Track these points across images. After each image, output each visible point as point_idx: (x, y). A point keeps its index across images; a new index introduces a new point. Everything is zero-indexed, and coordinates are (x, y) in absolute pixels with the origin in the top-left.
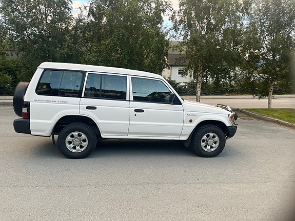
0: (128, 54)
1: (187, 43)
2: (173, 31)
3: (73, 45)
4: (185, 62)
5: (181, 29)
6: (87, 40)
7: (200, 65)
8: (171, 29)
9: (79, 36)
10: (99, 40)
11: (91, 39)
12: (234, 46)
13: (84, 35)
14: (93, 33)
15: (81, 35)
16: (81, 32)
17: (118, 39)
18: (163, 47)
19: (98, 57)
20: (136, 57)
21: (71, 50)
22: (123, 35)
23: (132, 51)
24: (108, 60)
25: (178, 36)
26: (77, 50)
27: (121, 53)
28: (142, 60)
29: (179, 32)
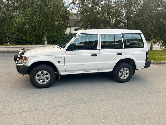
0: (45, 18)
1: (81, 12)
2: (72, 4)
3: (6, 11)
4: (80, 24)
5: (77, 4)
6: (16, 8)
7: (88, 26)
8: (71, 3)
9: (10, 6)
10: (25, 8)
11: (19, 8)
12: (107, 15)
13: (14, 5)
14: (20, 4)
15: (12, 5)
16: (12, 3)
17: (38, 8)
18: (67, 14)
19: (24, 19)
20: (50, 20)
21: (5, 14)
22: (41, 5)
23: (47, 16)
24: (32, 22)
25: (75, 7)
26: (9, 15)
27: (40, 17)
28: (54, 22)
29: (76, 5)
